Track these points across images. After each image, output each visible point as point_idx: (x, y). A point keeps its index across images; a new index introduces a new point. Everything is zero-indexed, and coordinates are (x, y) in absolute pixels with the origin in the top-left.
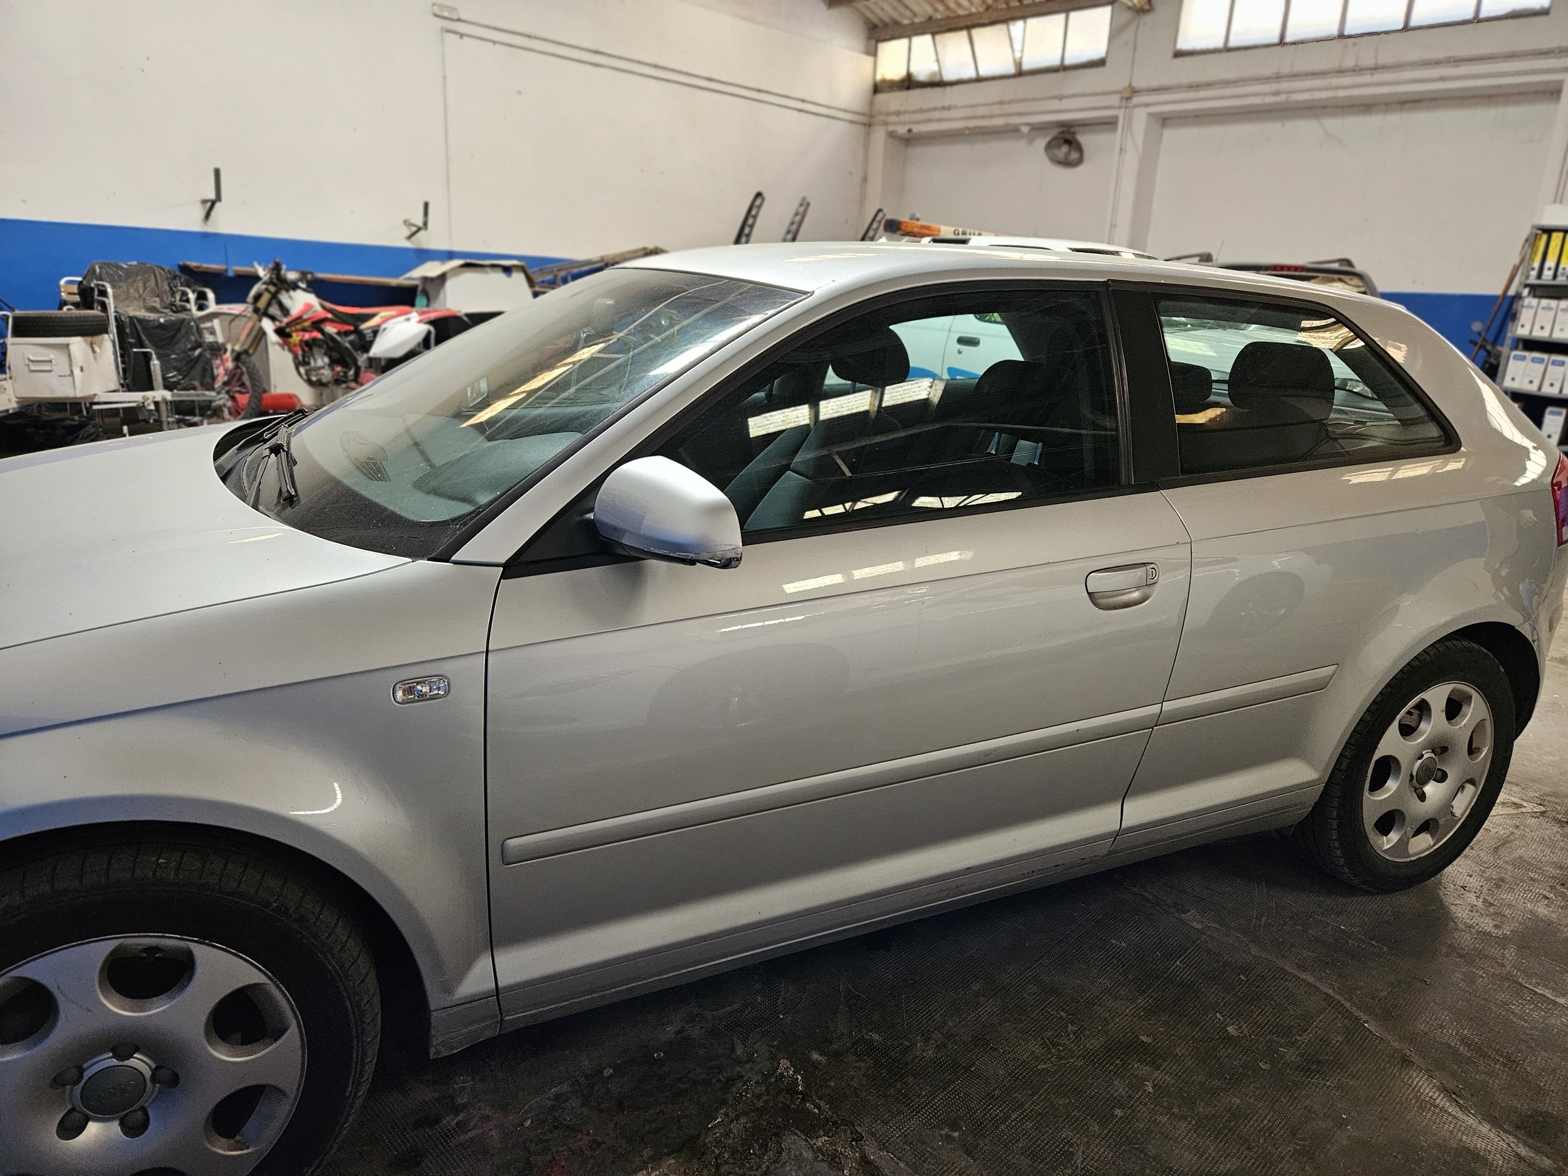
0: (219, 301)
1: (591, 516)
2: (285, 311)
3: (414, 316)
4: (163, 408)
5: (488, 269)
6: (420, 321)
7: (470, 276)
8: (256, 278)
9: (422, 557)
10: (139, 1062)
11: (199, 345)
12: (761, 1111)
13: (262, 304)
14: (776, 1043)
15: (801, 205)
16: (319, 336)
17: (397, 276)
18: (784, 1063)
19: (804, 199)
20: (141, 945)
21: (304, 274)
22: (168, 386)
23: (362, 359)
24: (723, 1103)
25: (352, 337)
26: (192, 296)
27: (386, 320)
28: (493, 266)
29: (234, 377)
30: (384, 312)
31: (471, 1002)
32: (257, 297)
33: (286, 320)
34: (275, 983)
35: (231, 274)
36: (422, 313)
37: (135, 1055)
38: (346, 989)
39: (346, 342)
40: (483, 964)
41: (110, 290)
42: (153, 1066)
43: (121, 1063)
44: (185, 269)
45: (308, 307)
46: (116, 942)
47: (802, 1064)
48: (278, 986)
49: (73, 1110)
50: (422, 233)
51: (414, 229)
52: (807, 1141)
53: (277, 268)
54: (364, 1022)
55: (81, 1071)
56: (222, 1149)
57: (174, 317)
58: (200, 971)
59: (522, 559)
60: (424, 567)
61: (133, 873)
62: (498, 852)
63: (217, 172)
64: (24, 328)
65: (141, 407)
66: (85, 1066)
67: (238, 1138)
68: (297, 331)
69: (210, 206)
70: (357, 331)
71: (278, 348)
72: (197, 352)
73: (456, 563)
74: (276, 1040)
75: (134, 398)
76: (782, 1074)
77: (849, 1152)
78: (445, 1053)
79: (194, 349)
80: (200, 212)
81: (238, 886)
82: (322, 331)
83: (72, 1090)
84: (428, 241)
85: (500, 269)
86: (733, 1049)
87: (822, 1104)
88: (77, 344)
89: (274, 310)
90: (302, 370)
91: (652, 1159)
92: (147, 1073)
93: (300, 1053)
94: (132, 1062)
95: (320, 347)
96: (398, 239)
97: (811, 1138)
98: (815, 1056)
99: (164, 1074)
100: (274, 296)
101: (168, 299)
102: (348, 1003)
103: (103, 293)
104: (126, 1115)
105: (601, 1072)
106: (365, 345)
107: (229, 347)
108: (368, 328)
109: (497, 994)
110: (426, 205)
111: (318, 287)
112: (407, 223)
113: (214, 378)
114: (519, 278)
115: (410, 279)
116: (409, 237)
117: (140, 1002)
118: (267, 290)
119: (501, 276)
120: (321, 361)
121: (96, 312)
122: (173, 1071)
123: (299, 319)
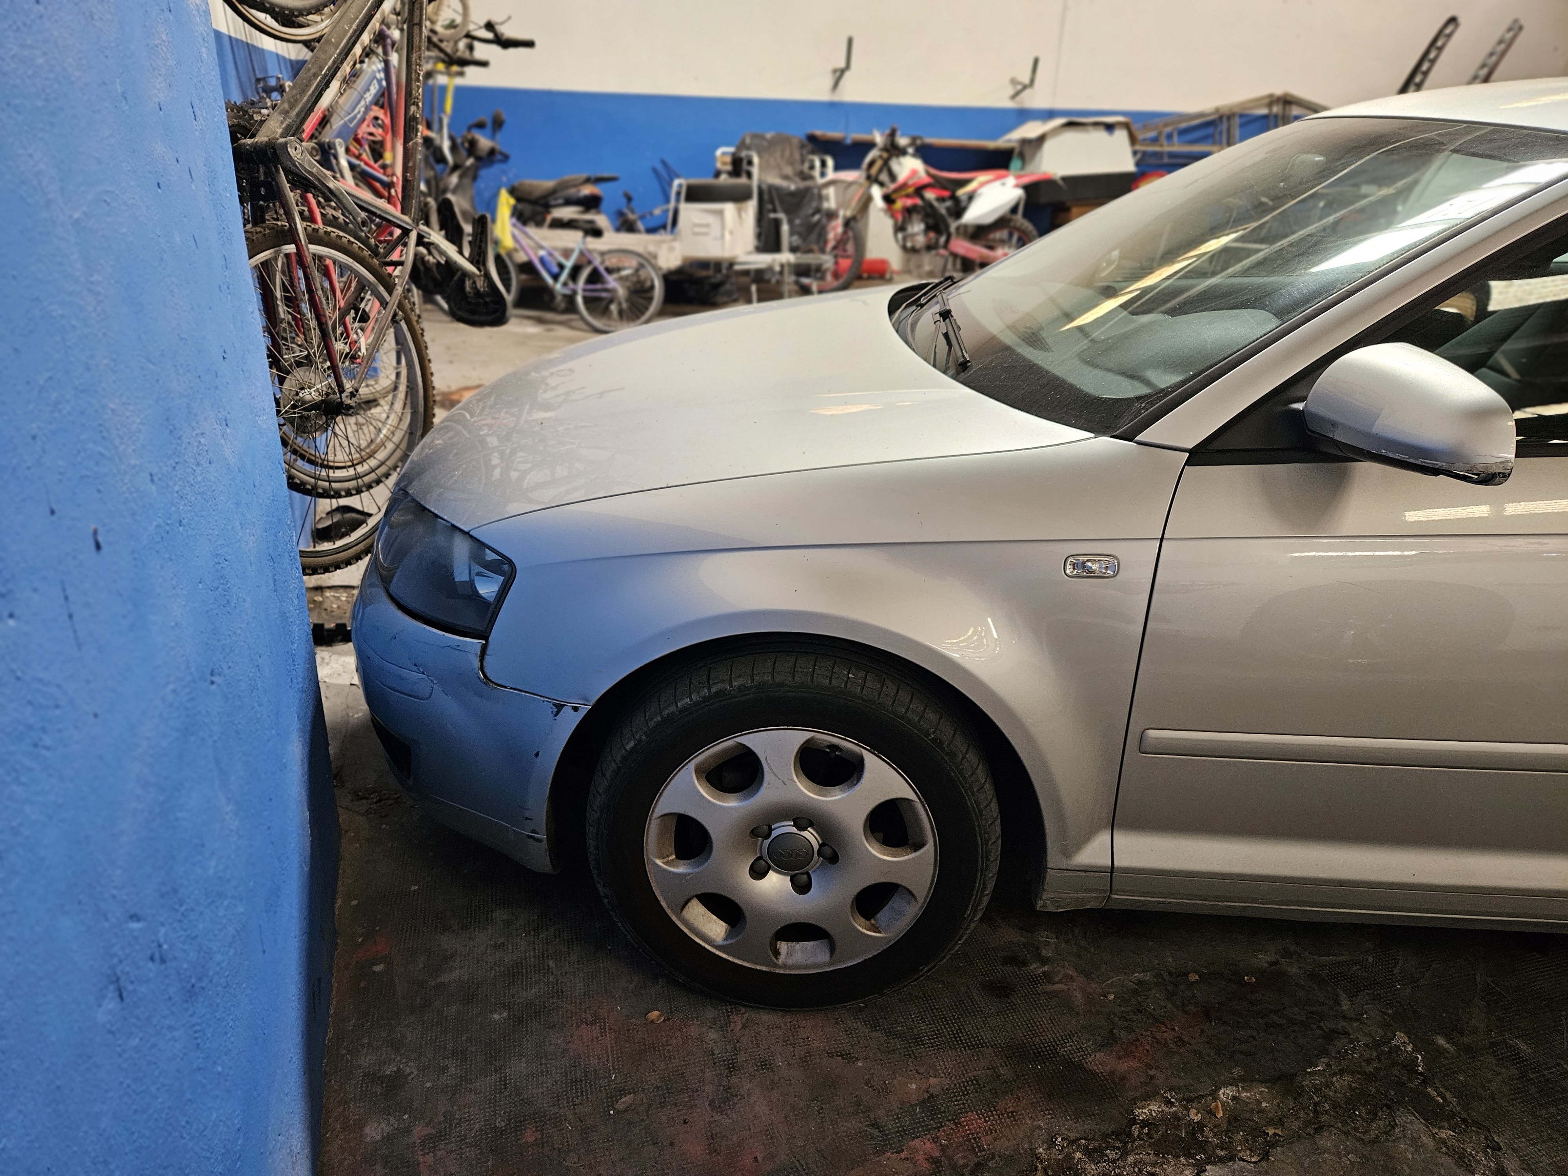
0: (837, 168)
1: (1300, 406)
2: (893, 177)
3: (1011, 181)
4: (786, 270)
5: (1090, 128)
6: (1017, 186)
7: (1071, 136)
8: (871, 145)
9: (1104, 433)
10: (810, 835)
11: (818, 210)
12: (1370, 1077)
13: (874, 171)
14: (1390, 1011)
15: (1510, 30)
16: (919, 202)
17: (995, 137)
18: (1400, 1037)
19: (1516, 21)
20: (826, 741)
21: (914, 140)
22: (793, 250)
23: (953, 225)
24: (1325, 1052)
25: (949, 203)
26: (818, 164)
27: (983, 184)
28: (1096, 124)
29: (841, 243)
30: (982, 177)
31: (1086, 871)
32: (871, 164)
33: (892, 186)
34: (922, 803)
35: (849, 141)
36: (1018, 177)
37: (809, 829)
38: (979, 826)
39: (942, 208)
40: (1103, 838)
41: (756, 160)
42: (820, 842)
43: (799, 832)
44: (812, 139)
45: (914, 172)
46: (812, 734)
47: (1422, 1043)
48: (924, 806)
49: (760, 858)
50: (1028, 92)
51: (1019, 87)
52: (1427, 1127)
53: (893, 134)
54: (989, 860)
55: (771, 830)
56: (861, 926)
57: (802, 184)
58: (867, 774)
59: (1215, 446)
60: (1106, 443)
61: (830, 681)
62: (1138, 738)
63: (850, 42)
64: (695, 194)
65: (770, 269)
66: (773, 827)
67: (873, 921)
68: (902, 197)
69: (839, 74)
70: (954, 198)
71: (882, 214)
72: (816, 218)
73: (1140, 443)
74: (915, 850)
75: (764, 260)
76: (1398, 1048)
77: (1480, 1156)
78: (1051, 909)
79: (814, 214)
80: (829, 81)
81: (906, 713)
82: (922, 198)
83: (763, 842)
84: (1035, 100)
85: (1102, 128)
86: (1337, 1002)
87: (1448, 1095)
88: (729, 208)
89: (884, 177)
90: (900, 236)
91: (1242, 1079)
92: (816, 846)
93: (932, 867)
94: (805, 834)
95: (918, 212)
96: (1001, 100)
97: (1435, 1126)
98: (1441, 1041)
99: (827, 851)
100: (886, 163)
101: (799, 167)
102: (979, 838)
103: (750, 163)
104: (796, 874)
105: (1186, 974)
106: (958, 210)
107: (841, 213)
108: (965, 194)
109: (1112, 872)
110: (1036, 62)
111: (925, 153)
112: (1014, 82)
113: (826, 242)
114: (1121, 136)
115: (1009, 141)
116: (1014, 97)
117: (818, 787)
118: (881, 157)
119: (1101, 135)
120: (917, 227)
121: (743, 180)
122: (834, 850)
123: (904, 186)
